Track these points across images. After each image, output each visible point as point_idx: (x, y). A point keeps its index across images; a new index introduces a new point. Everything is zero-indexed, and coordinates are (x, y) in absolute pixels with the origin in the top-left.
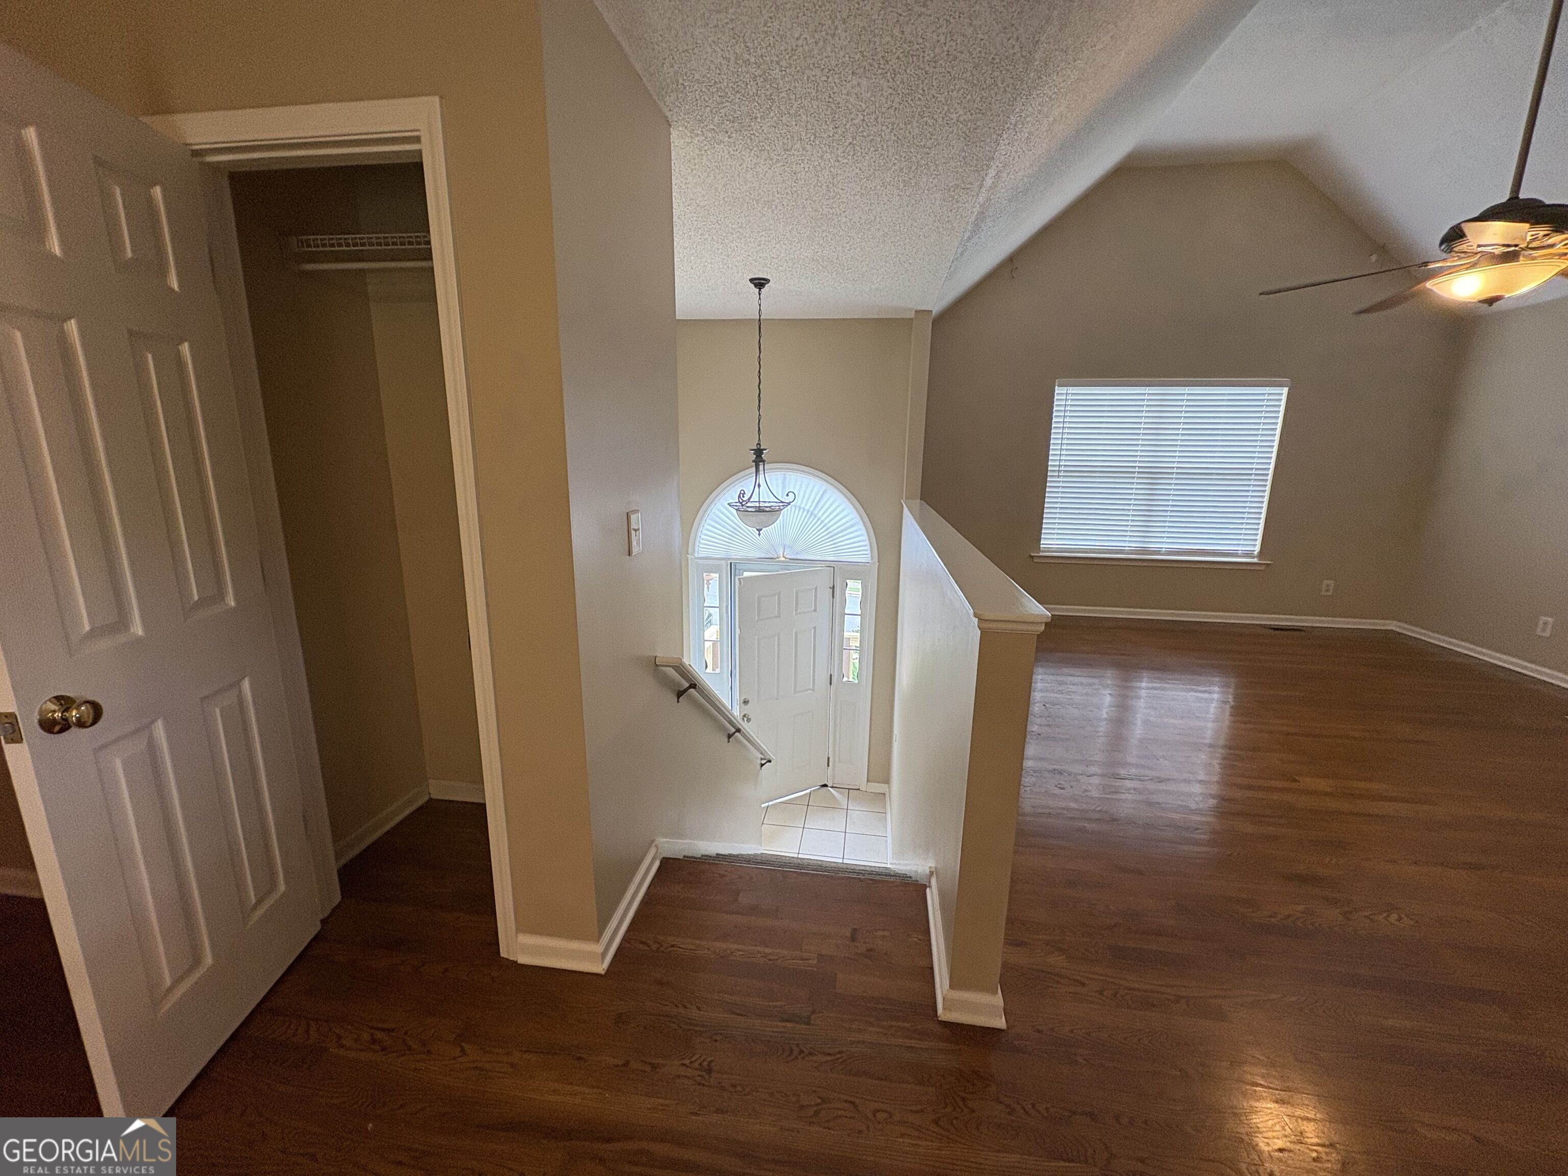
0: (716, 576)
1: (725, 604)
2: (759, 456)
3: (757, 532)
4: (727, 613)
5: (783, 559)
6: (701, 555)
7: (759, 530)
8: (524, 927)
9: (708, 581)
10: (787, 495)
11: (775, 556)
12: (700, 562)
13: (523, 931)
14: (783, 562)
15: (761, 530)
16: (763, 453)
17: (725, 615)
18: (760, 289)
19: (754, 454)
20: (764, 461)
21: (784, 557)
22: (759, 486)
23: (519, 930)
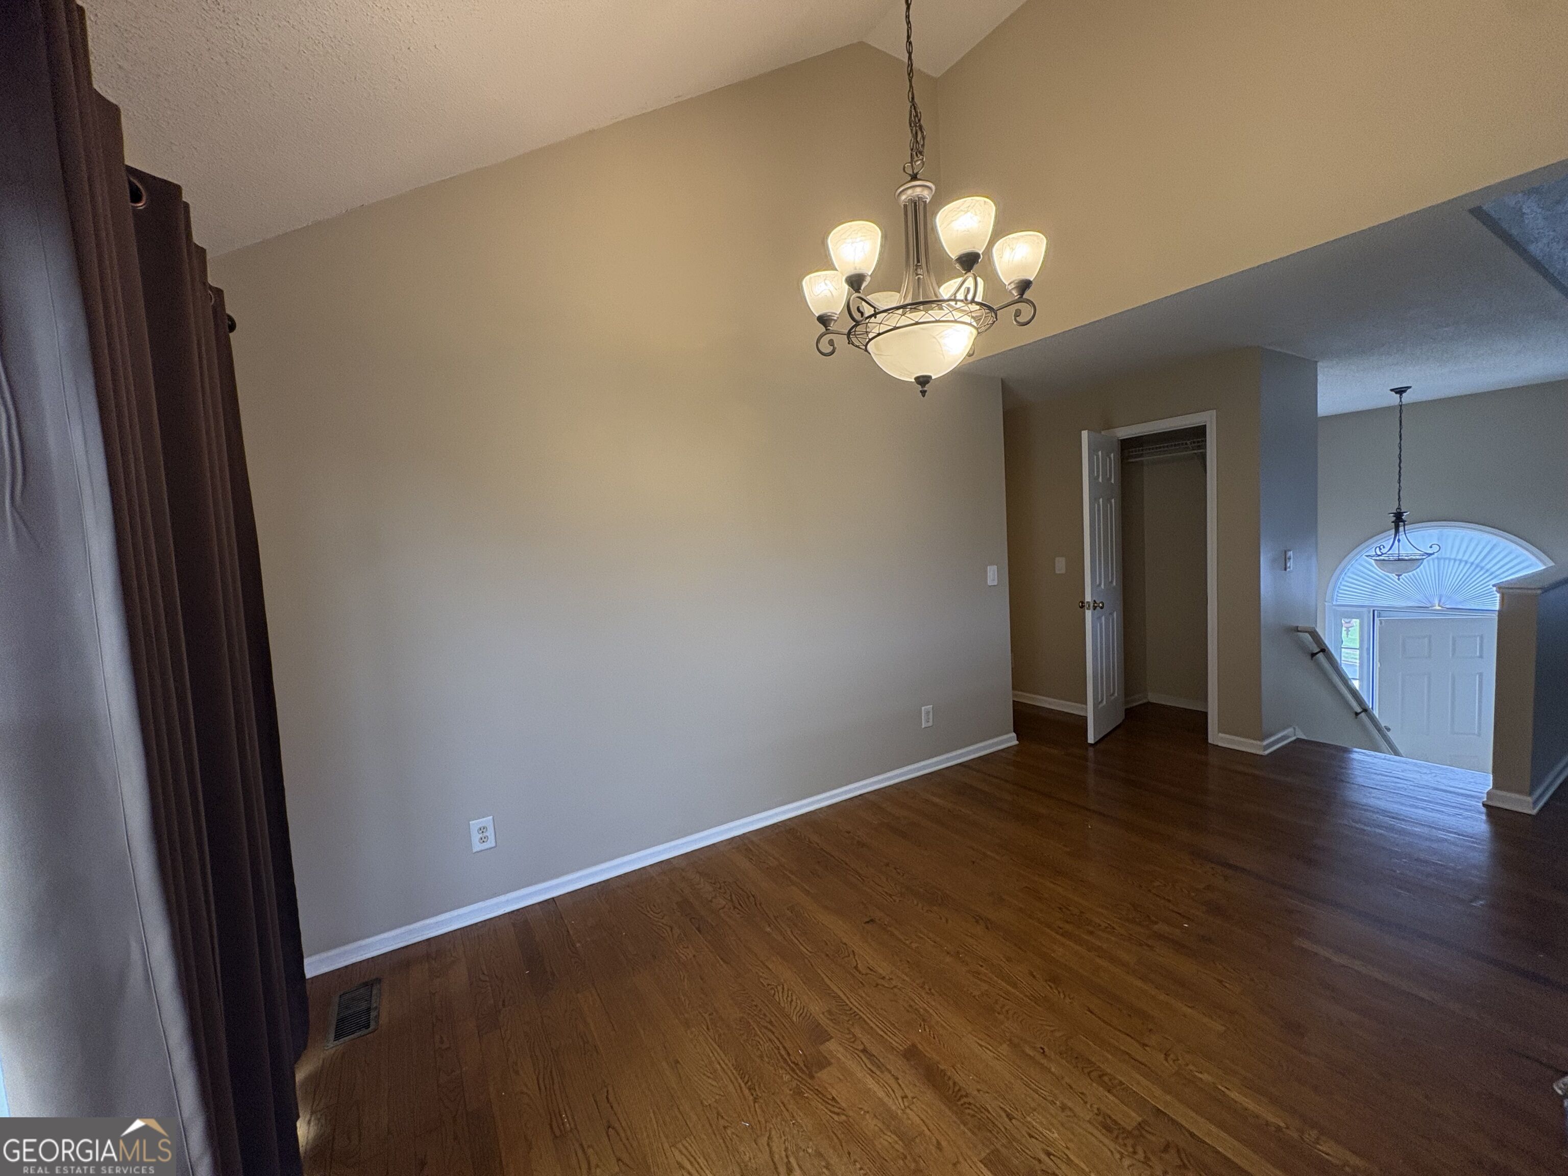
0: (1356, 622)
1: (1366, 646)
2: (1399, 518)
3: (1397, 577)
4: (1368, 654)
5: (1440, 608)
6: (1338, 603)
7: (1399, 576)
8: (1222, 730)
9: (1348, 628)
10: (1431, 547)
11: (1429, 605)
12: (1337, 608)
13: (1220, 732)
14: (1438, 610)
15: (1401, 575)
16: (1403, 515)
17: (1365, 655)
18: (1401, 395)
19: (1394, 516)
20: (1404, 521)
21: (1439, 606)
22: (1399, 541)
23: (1219, 731)
